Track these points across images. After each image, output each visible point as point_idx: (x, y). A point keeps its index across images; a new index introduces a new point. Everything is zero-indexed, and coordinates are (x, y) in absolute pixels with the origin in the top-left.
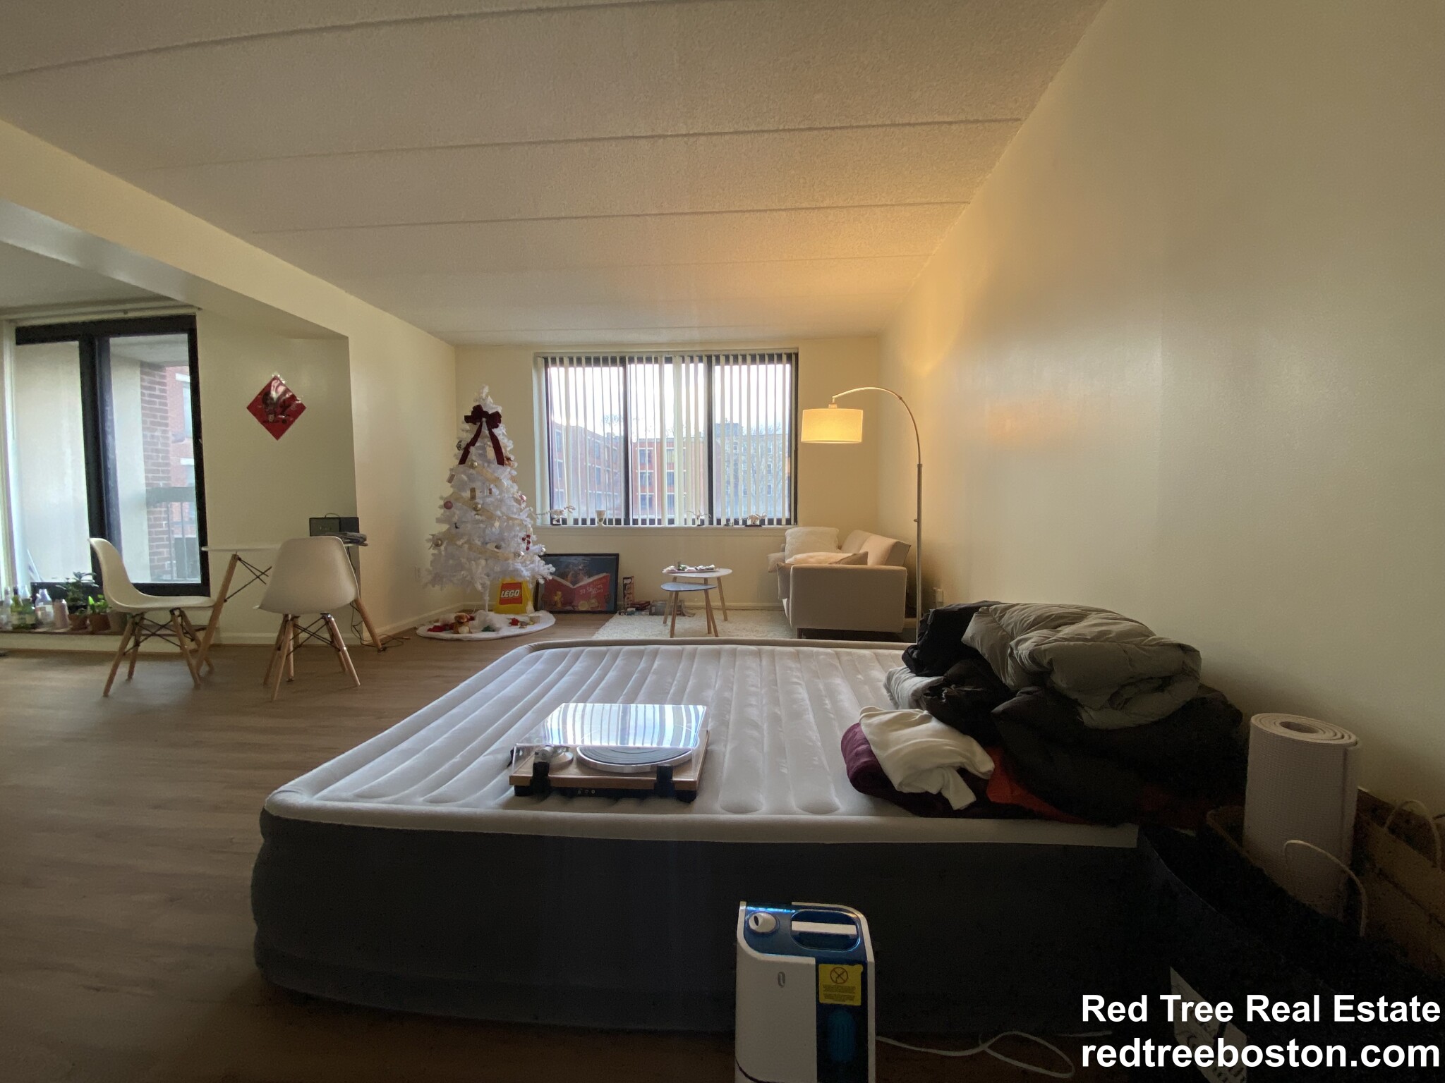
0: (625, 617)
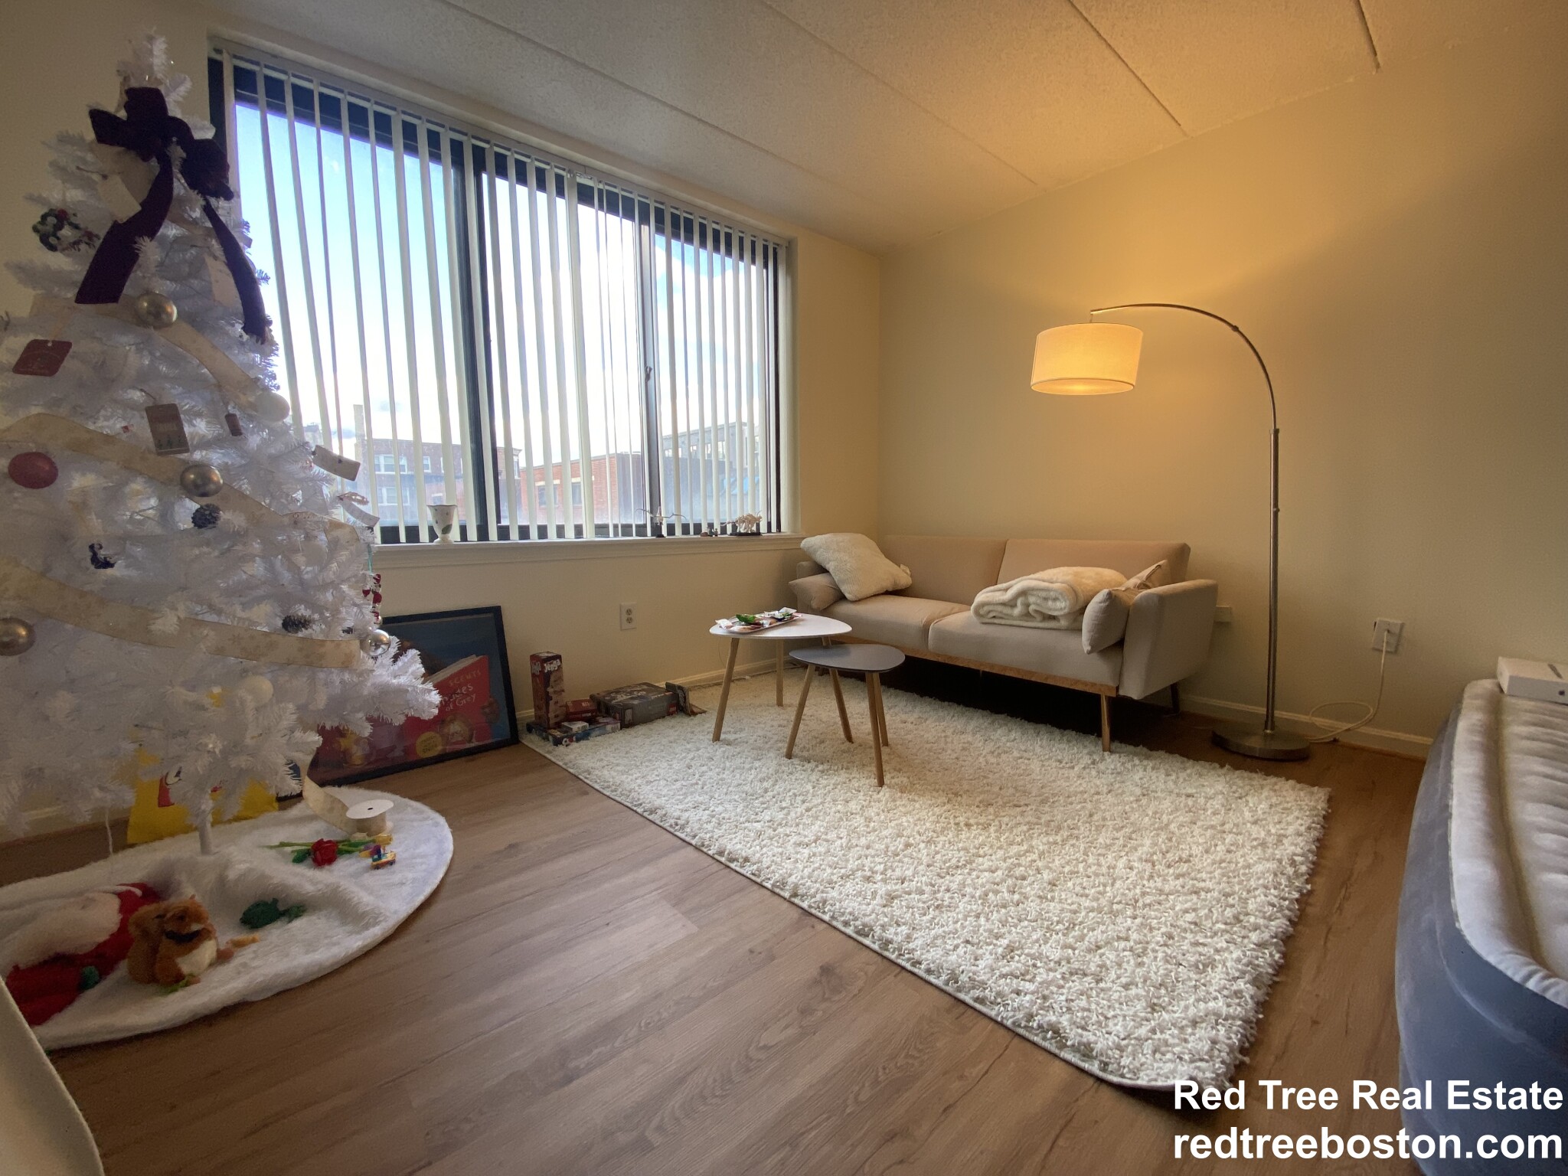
0: (575, 745)
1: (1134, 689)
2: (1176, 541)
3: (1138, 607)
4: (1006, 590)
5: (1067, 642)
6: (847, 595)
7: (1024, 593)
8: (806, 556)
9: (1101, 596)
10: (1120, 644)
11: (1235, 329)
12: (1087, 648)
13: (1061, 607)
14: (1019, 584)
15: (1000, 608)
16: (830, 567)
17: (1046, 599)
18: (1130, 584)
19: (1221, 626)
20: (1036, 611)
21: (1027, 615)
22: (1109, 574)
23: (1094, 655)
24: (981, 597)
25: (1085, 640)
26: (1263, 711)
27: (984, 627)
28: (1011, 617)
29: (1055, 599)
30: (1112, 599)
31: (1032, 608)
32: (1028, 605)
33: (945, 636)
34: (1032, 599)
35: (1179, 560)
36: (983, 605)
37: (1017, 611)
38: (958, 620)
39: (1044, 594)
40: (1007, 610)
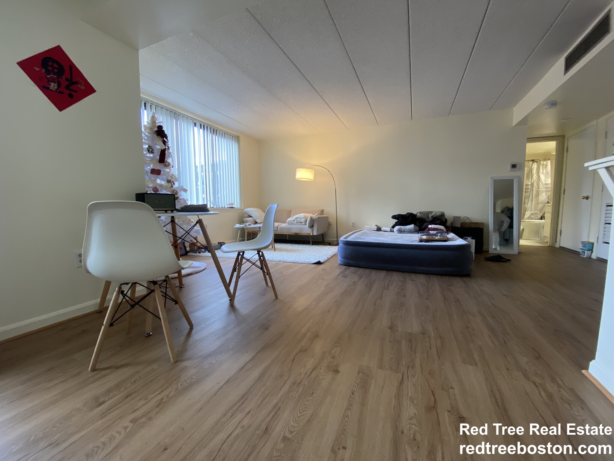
1: (315, 234)
2: (321, 209)
3: (315, 219)
4: (293, 218)
5: (304, 226)
6: (258, 222)
7: (296, 218)
8: (245, 213)
9: (309, 218)
10: (313, 226)
11: (329, 171)
12: (308, 227)
13: (303, 220)
14: (295, 217)
15: (292, 222)
16: (253, 215)
17: (300, 219)
18: (315, 216)
19: (330, 224)
20: (299, 222)
21: (297, 222)
22: (311, 215)
23: (309, 228)
24: (288, 220)
25: (307, 226)
26: (336, 239)
27: (289, 226)
28: (294, 223)
29: (302, 219)
30: (311, 218)
31: (298, 221)
32: (297, 221)
33: (282, 228)
34: (298, 219)
35: (322, 212)
36: (289, 221)
37: (295, 222)
38: (284, 225)
39: (300, 218)
40: (293, 222)
